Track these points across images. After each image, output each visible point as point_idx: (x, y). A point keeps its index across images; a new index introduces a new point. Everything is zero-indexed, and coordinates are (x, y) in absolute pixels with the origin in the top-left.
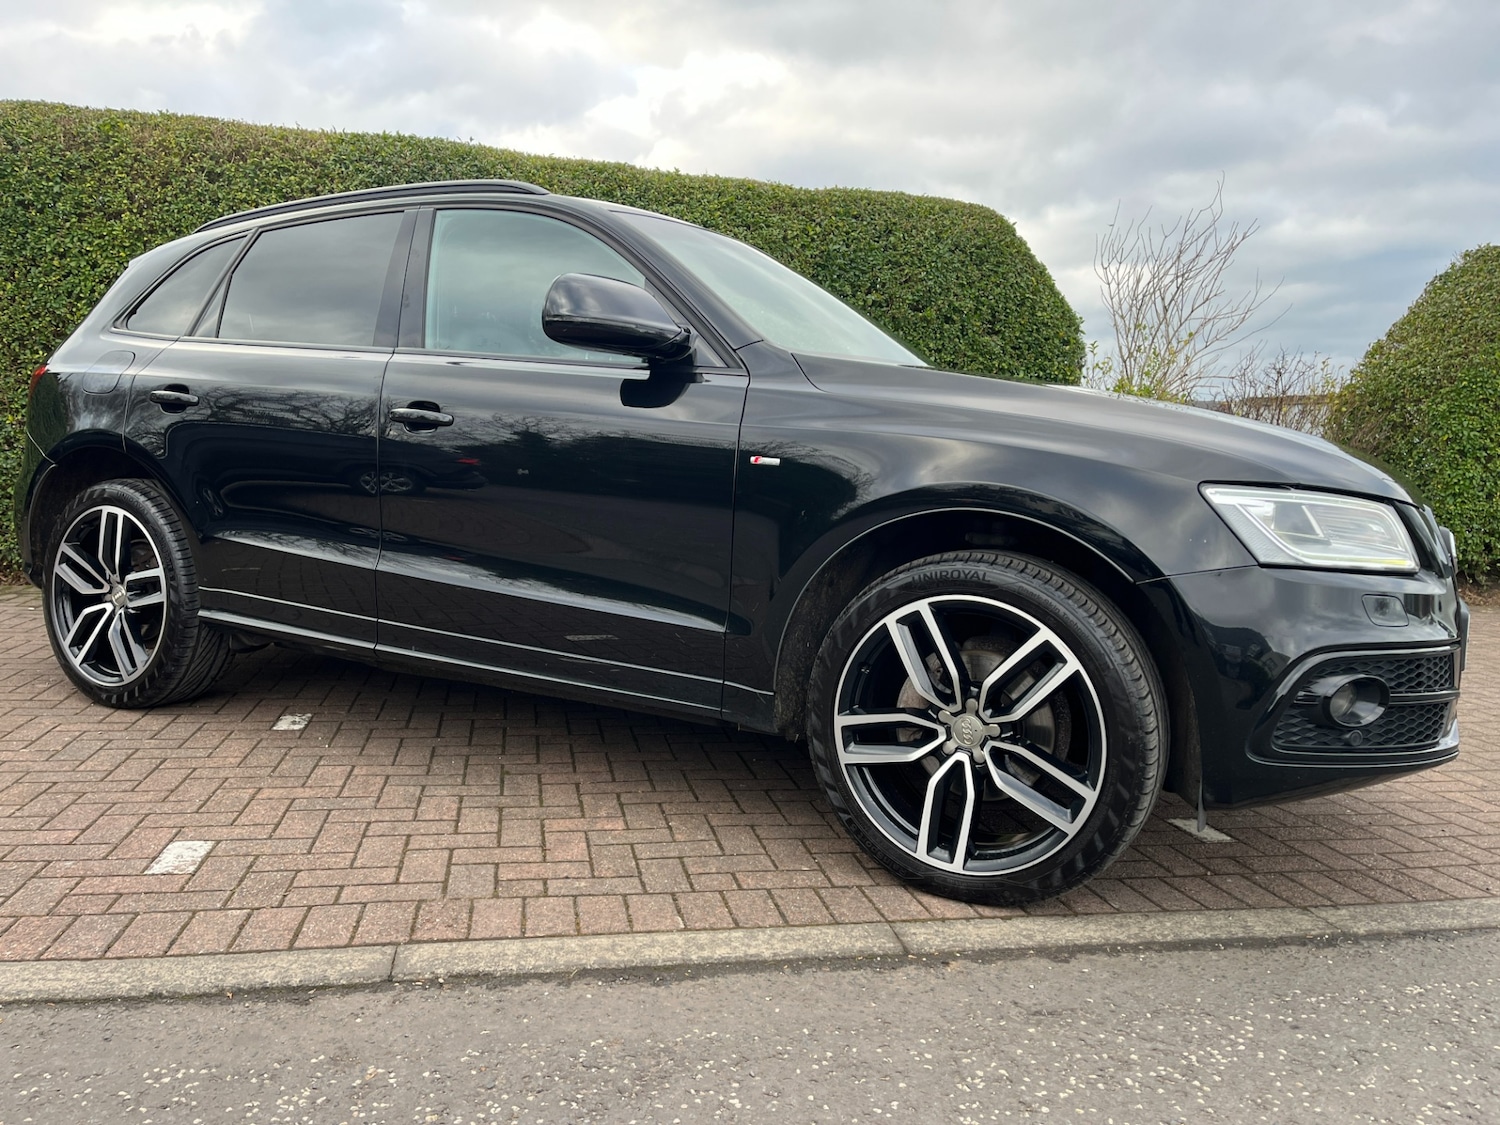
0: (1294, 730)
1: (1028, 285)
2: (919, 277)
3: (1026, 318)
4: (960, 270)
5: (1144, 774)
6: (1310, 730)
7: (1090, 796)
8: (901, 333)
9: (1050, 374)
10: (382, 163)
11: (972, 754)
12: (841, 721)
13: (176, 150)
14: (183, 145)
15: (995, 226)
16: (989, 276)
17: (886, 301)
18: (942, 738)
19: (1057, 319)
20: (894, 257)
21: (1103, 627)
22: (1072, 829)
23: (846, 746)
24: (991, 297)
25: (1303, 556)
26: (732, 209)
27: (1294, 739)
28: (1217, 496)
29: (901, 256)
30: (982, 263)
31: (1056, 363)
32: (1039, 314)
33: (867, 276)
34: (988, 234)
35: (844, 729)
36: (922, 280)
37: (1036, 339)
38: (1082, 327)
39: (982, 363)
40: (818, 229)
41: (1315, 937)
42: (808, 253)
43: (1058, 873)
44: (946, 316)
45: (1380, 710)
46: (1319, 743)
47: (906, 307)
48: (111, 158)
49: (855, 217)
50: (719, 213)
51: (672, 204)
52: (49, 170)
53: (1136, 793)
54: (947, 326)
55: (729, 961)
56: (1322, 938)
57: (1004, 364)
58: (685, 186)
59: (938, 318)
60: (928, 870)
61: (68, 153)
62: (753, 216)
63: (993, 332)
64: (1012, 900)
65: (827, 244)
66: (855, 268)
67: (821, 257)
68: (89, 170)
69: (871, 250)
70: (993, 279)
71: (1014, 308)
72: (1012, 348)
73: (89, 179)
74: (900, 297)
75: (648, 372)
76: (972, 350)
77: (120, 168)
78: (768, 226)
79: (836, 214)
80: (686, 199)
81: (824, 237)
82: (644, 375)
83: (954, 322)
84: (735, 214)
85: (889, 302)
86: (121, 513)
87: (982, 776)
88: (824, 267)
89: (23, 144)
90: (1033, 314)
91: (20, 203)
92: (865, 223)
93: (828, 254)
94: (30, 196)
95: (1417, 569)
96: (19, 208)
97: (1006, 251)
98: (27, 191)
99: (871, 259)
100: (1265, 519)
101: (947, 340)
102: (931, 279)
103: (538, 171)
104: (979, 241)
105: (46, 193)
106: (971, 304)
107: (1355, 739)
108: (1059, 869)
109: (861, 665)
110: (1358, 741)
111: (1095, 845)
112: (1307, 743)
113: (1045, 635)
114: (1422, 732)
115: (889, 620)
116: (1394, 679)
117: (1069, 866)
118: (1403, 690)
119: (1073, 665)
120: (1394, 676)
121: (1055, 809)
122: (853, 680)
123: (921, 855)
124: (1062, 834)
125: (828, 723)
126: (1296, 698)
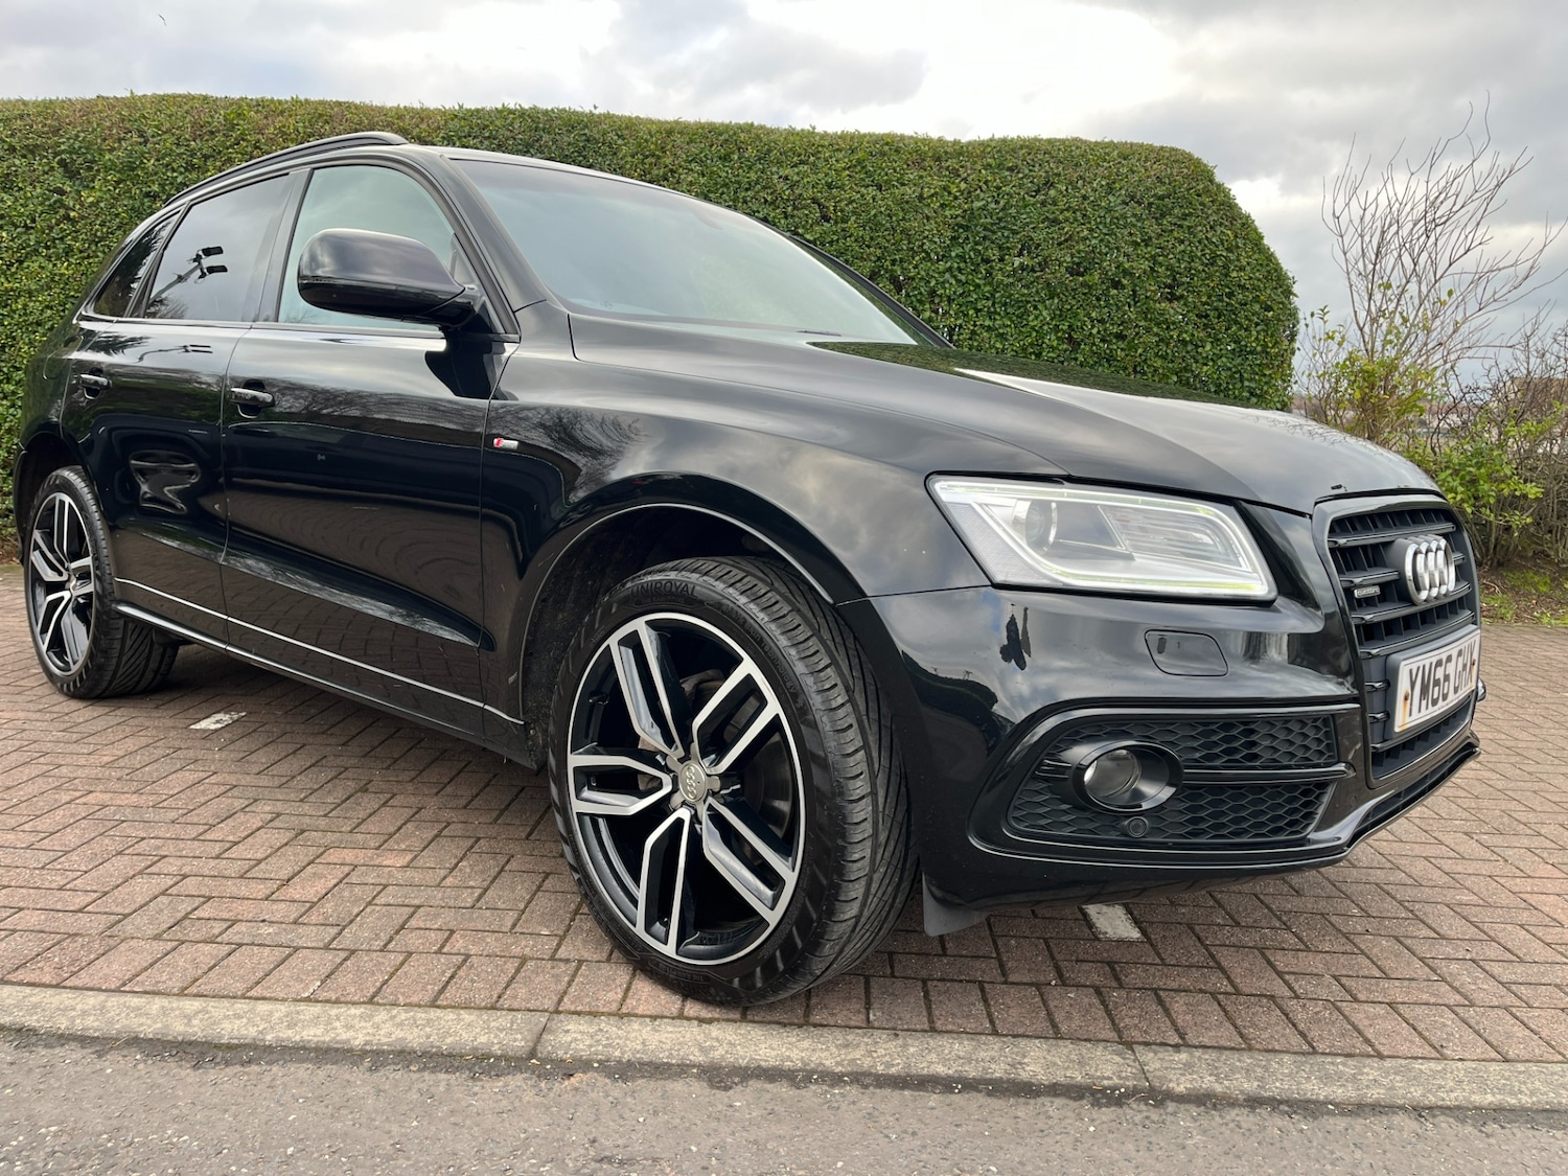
0: (1041, 810)
1: (1222, 240)
2: (1082, 235)
3: (1216, 280)
4: (1134, 226)
5: (843, 855)
6: (1065, 812)
7: (790, 876)
8: (1056, 301)
9: (1246, 346)
10: (489, 137)
13: (293, 136)
14: (301, 130)
15: (1185, 171)
16: (1172, 231)
17: (1040, 264)
19: (1259, 280)
20: (1053, 213)
21: (807, 660)
22: (772, 919)
23: (577, 790)
24: (1171, 256)
26: (863, 168)
27: (1043, 822)
28: (950, 491)
29: (1062, 212)
30: (1163, 216)
31: (1254, 333)
32: (1234, 274)
33: (1018, 236)
34: (1175, 181)
35: (576, 770)
36: (1086, 239)
37: (1228, 304)
38: (1296, 289)
39: (1157, 335)
40: (963, 185)
41: (1106, 1088)
42: (947, 213)
43: (760, 972)
44: (1113, 280)
46: (1080, 831)
47: (1063, 270)
48: (231, 146)
49: (1010, 169)
50: (847, 172)
51: (795, 166)
52: (174, 161)
54: (1114, 292)
55: (307, 1046)
56: (1113, 1091)
57: (1185, 335)
58: (814, 145)
59: (1103, 283)
61: (193, 143)
62: (887, 174)
63: (1172, 298)
64: (719, 999)
65: (972, 202)
66: (1004, 228)
67: (963, 217)
68: (212, 159)
69: (1025, 207)
70: (1175, 234)
71: (1200, 268)
72: (1197, 316)
73: (211, 168)
74: (1056, 260)
76: (1146, 319)
77: (240, 156)
78: (903, 184)
79: (988, 167)
80: (812, 158)
81: (969, 195)
83: (1123, 287)
84: (866, 173)
85: (1044, 265)
86: (66, 500)
88: (966, 228)
89: (153, 136)
90: (1227, 275)
91: (147, 195)
92: (1021, 175)
93: (972, 213)
94: (155, 188)
95: (1273, 594)
96: (146, 200)
97: (1195, 200)
98: (154, 183)
99: (1024, 216)
101: (1114, 308)
102: (1095, 238)
103: (652, 136)
104: (1160, 191)
105: (172, 184)
106: (1145, 265)
107: (1136, 828)
108: (758, 969)
109: (592, 694)
110: (1141, 831)
111: (795, 943)
112: (1060, 829)
113: (748, 667)
114: (1263, 824)
115: (613, 641)
116: (1195, 749)
117: (769, 966)
118: (1218, 763)
119: (773, 708)
120: (1195, 744)
121: (758, 890)
122: (586, 712)
123: (639, 929)
124: (763, 923)
125: (563, 763)
126: (1038, 768)
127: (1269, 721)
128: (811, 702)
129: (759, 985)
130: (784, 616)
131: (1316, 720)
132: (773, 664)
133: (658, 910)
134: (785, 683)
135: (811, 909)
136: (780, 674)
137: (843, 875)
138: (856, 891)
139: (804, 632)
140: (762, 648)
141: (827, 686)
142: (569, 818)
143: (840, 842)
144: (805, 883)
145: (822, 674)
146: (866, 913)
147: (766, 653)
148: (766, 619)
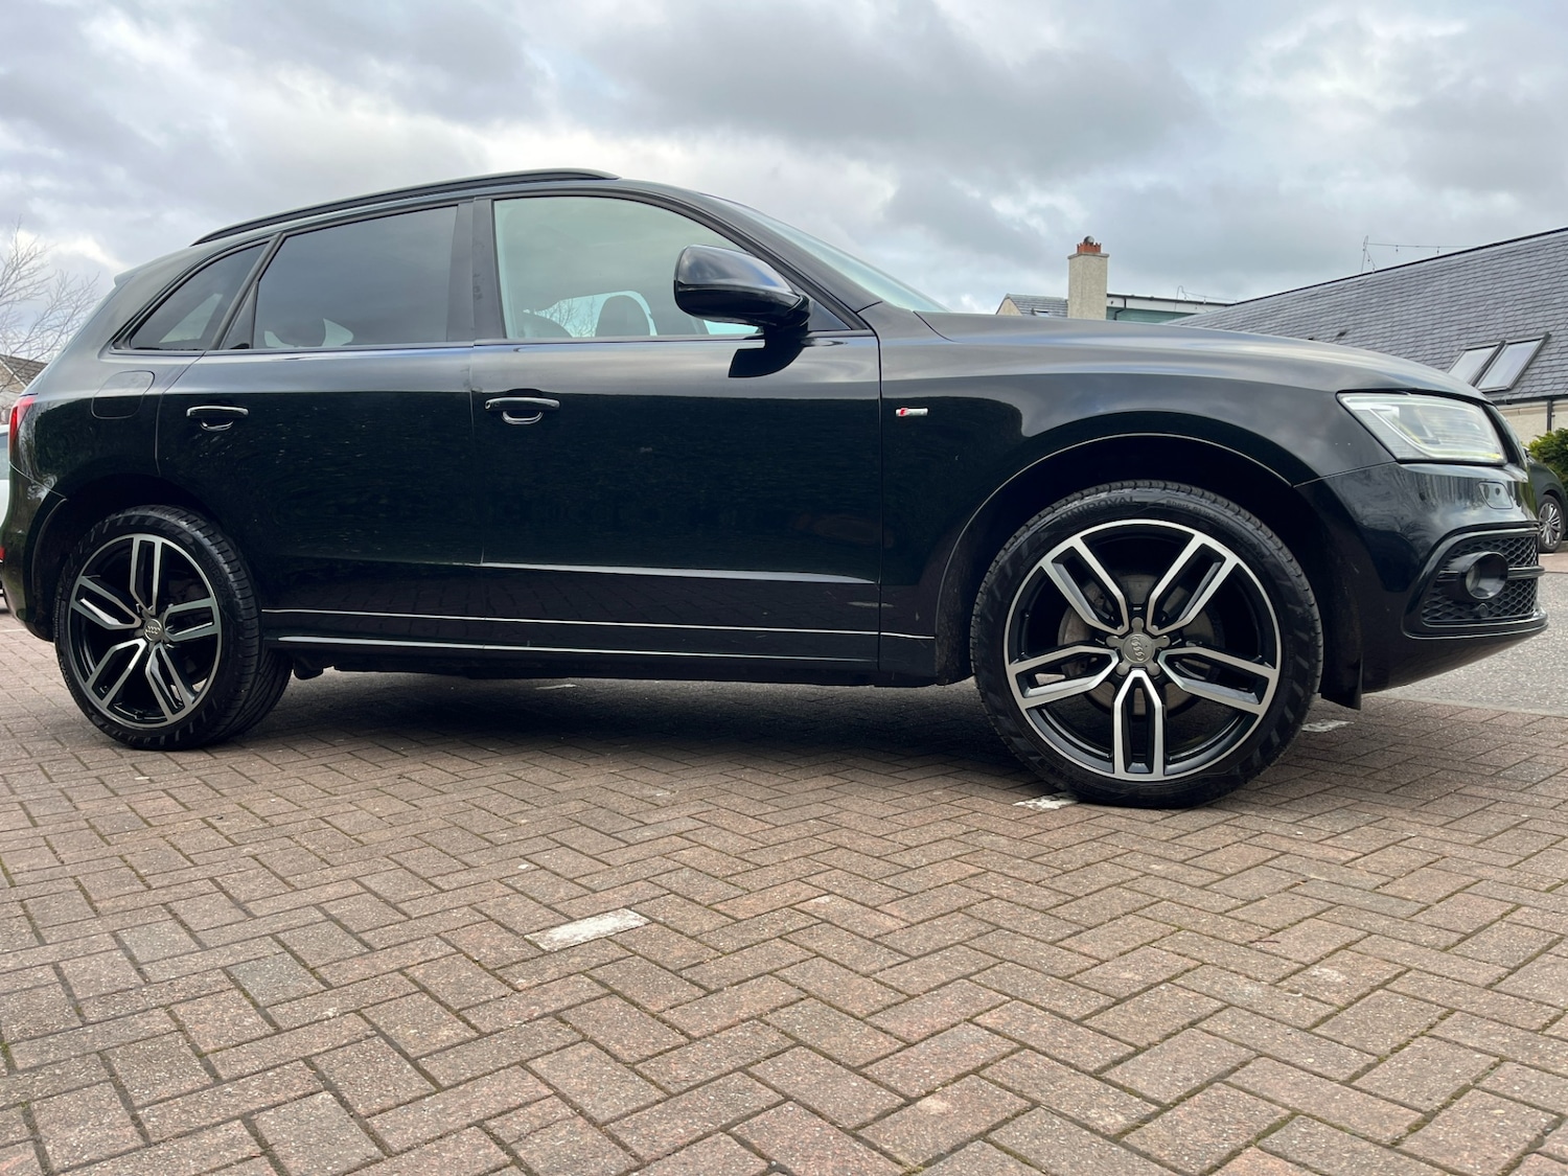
6: (1449, 606)
7: (1272, 674)
11: (1148, 668)
12: (1013, 670)
18: (1115, 661)
22: (1260, 710)
23: (1023, 692)
28: (1354, 404)
35: (1018, 676)
43: (1257, 753)
45: (1500, 586)
46: (1456, 617)
53: (1314, 661)
60: (1130, 786)
64: (1218, 791)
75: (763, 341)
82: (759, 344)
95: (1506, 462)
100: (1396, 422)
107: (1481, 611)
109: (1023, 613)
110: (1485, 612)
112: (1444, 617)
113: (1201, 540)
115: (1045, 562)
119: (1233, 561)
121: (1242, 696)
123: (1120, 774)
124: (1251, 717)
125: (1000, 675)
126: (1438, 578)
144: (1291, 672)
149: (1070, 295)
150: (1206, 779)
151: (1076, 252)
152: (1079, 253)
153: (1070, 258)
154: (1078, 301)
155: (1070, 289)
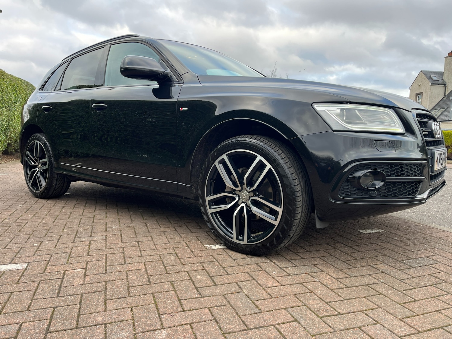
0: (348, 190)
5: (295, 200)
6: (355, 190)
7: (280, 210)
11: (246, 203)
12: (208, 199)
18: (237, 199)
22: (276, 224)
23: (210, 207)
25: (349, 127)
27: (349, 194)
28: (319, 107)
35: (209, 201)
45: (382, 183)
46: (359, 195)
60: (237, 245)
64: (263, 251)
75: (159, 85)
82: (158, 86)
86: (39, 142)
87: (249, 211)
95: (404, 132)
100: (337, 115)
107: (373, 194)
108: (274, 239)
109: (211, 179)
110: (375, 194)
111: (285, 228)
112: (353, 195)
113: (259, 158)
114: (406, 193)
115: (216, 163)
116: (388, 172)
117: (278, 237)
118: (394, 176)
119: (269, 166)
120: (388, 171)
121: (270, 217)
122: (210, 184)
123: (235, 240)
124: (274, 226)
125: (204, 200)
126: (347, 179)
127: (407, 164)
128: (280, 162)
129: (275, 243)
130: (267, 143)
131: (417, 165)
132: (267, 154)
133: (240, 233)
134: (271, 159)
135: (288, 217)
136: (270, 157)
137: (296, 206)
138: (299, 210)
139: (273, 146)
140: (263, 151)
141: (283, 157)
142: (208, 216)
143: (294, 197)
144: (286, 210)
145: (281, 155)
146: (302, 218)
147: (264, 152)
148: (263, 144)
149: (445, 70)
150: (259, 247)
151: (448, 56)
152: (449, 56)
153: (445, 58)
154: (447, 72)
155: (445, 68)
